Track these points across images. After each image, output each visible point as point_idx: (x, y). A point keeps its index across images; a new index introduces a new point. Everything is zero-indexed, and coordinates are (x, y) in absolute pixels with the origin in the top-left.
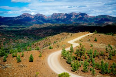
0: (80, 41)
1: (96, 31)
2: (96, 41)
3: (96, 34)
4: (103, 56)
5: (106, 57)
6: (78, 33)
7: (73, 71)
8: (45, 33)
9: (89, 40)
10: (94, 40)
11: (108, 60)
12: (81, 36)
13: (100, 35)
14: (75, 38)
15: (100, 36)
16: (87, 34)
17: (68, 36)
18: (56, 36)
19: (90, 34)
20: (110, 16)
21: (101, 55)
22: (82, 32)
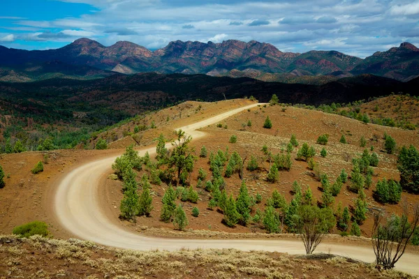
0: (220, 126)
1: (274, 96)
2: (268, 126)
3: (274, 107)
4: (255, 171)
5: (263, 176)
6: (220, 103)
7: (125, 218)
8: (141, 103)
9: (246, 124)
10: (263, 123)
11: (266, 184)
12: (226, 110)
13: (283, 111)
14: (208, 117)
15: (282, 114)
16: (246, 104)
17: (189, 112)
18: (165, 111)
19: (254, 105)
20: (342, 54)
21: (251, 169)
22: (231, 100)
